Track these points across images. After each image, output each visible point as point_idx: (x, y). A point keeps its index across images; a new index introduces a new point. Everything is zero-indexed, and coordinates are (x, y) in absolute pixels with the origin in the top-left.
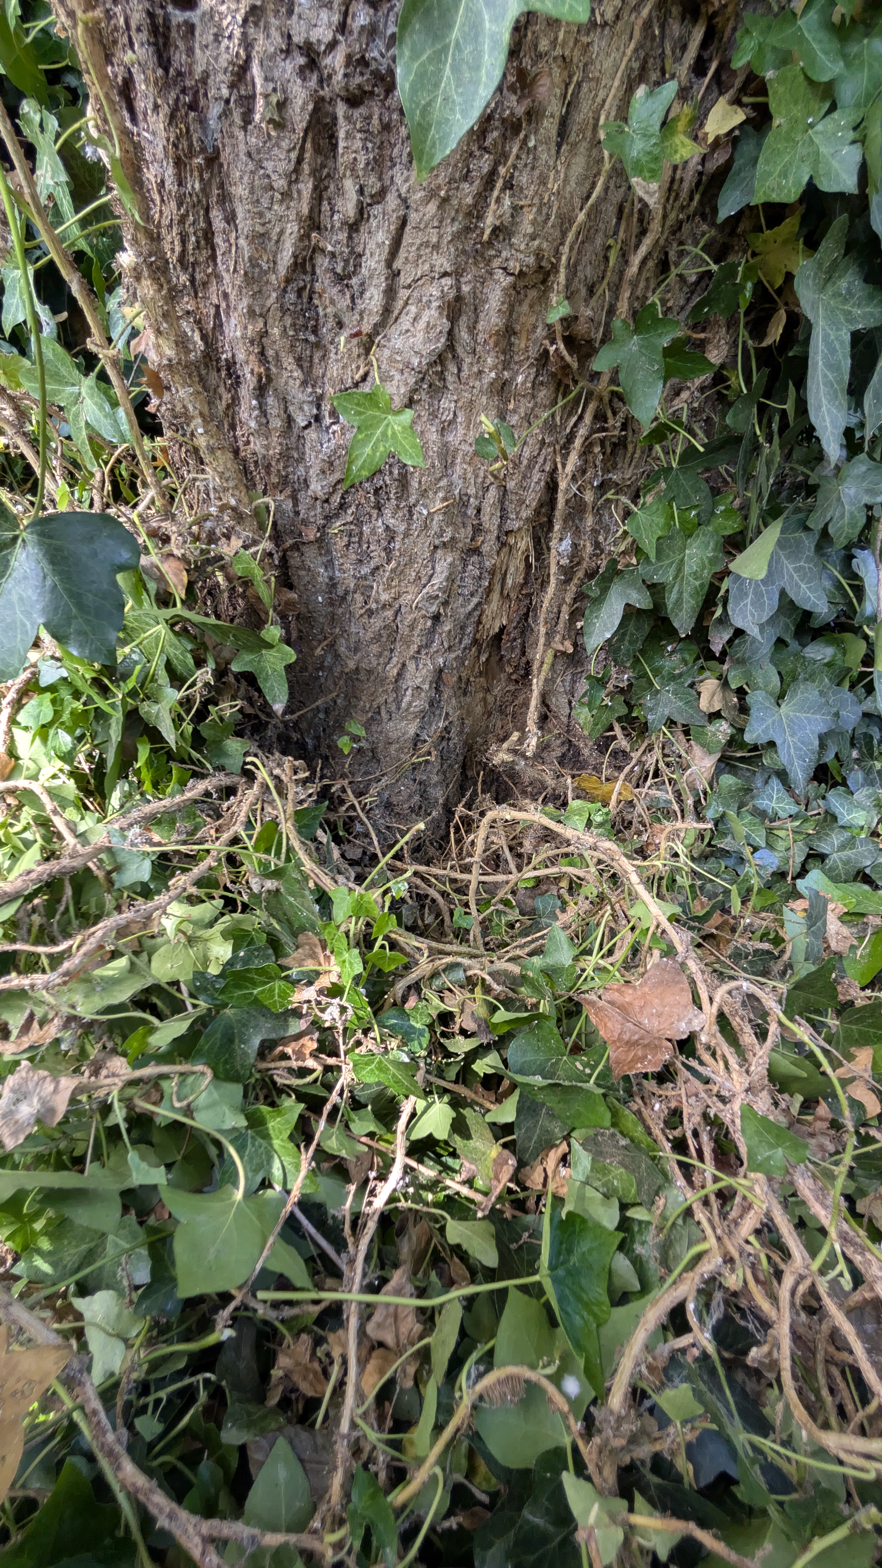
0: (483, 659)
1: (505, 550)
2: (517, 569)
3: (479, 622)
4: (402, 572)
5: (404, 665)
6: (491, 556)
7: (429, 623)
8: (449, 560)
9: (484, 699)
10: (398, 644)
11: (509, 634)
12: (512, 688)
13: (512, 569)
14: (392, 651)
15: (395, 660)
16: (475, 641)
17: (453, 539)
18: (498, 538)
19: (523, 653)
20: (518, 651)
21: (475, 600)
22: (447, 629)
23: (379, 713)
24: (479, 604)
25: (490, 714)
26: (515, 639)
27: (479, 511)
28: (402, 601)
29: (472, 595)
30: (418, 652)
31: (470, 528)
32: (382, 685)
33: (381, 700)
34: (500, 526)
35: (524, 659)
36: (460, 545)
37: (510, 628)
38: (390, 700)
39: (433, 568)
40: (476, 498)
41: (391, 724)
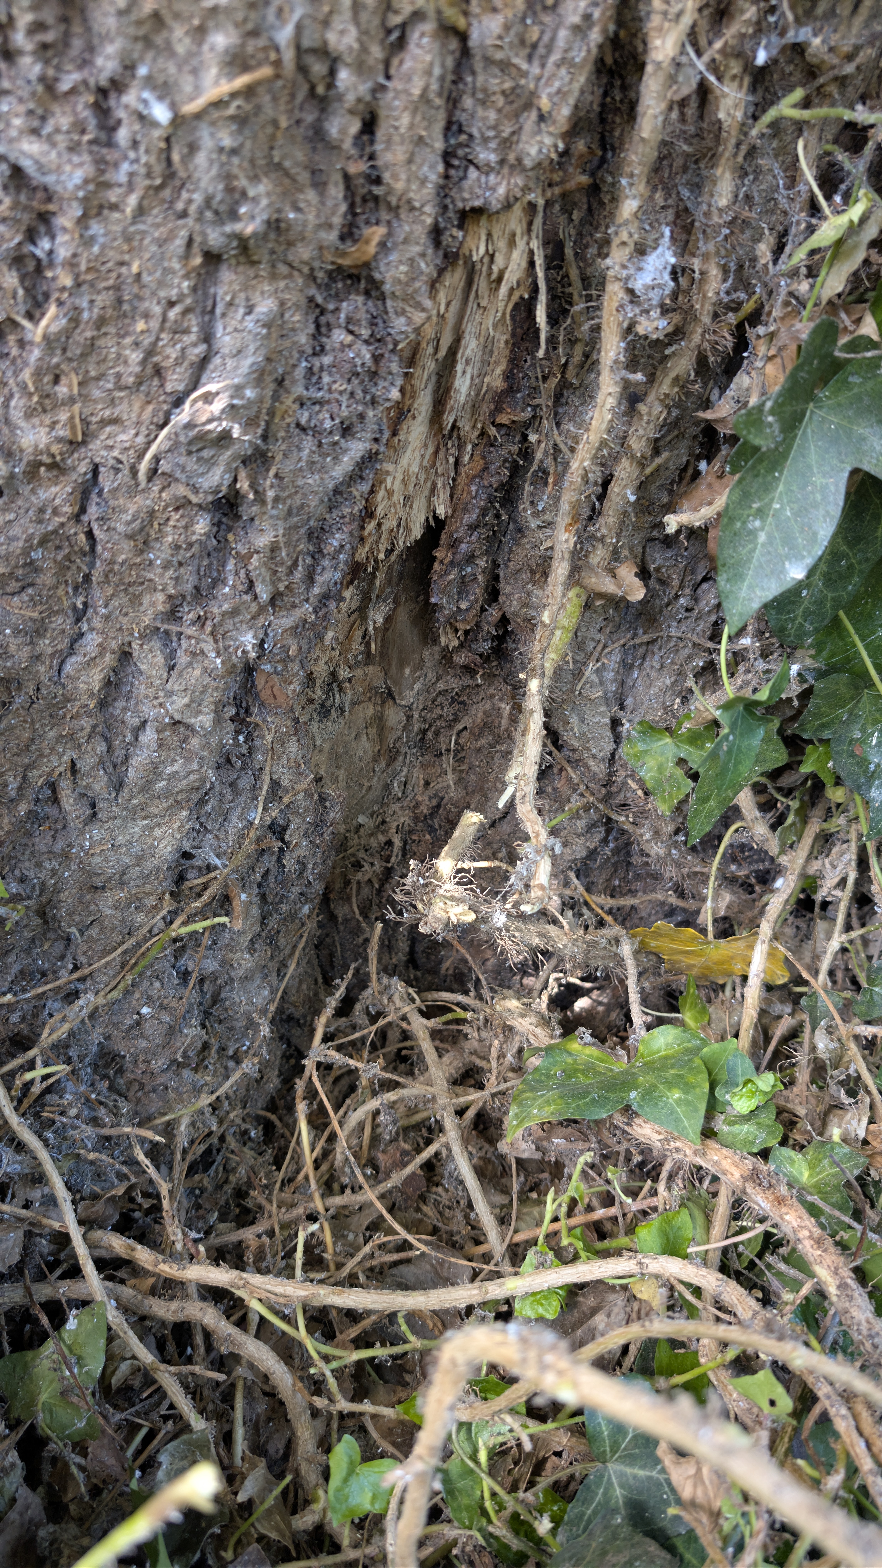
0: (377, 617)
1: (455, 278)
2: (487, 347)
3: (369, 513)
4: (91, 345)
5: (125, 655)
6: (410, 299)
7: (202, 525)
8: (265, 306)
9: (379, 720)
10: (98, 595)
11: (454, 545)
12: (454, 683)
13: (471, 347)
14: (79, 616)
15: (91, 642)
16: (356, 571)
17: (276, 226)
18: (436, 233)
19: (493, 594)
20: (478, 591)
21: (357, 448)
22: (263, 541)
23: (55, 800)
24: (370, 458)
25: (392, 755)
26: (470, 558)
27: (369, 126)
28: (97, 450)
29: (347, 431)
30: (173, 614)
31: (336, 191)
32: (55, 720)
33: (58, 763)
34: (444, 192)
35: (494, 614)
36: (304, 253)
37: (459, 528)
38: (86, 763)
39: (207, 338)
40: (360, 68)
41: (96, 832)
